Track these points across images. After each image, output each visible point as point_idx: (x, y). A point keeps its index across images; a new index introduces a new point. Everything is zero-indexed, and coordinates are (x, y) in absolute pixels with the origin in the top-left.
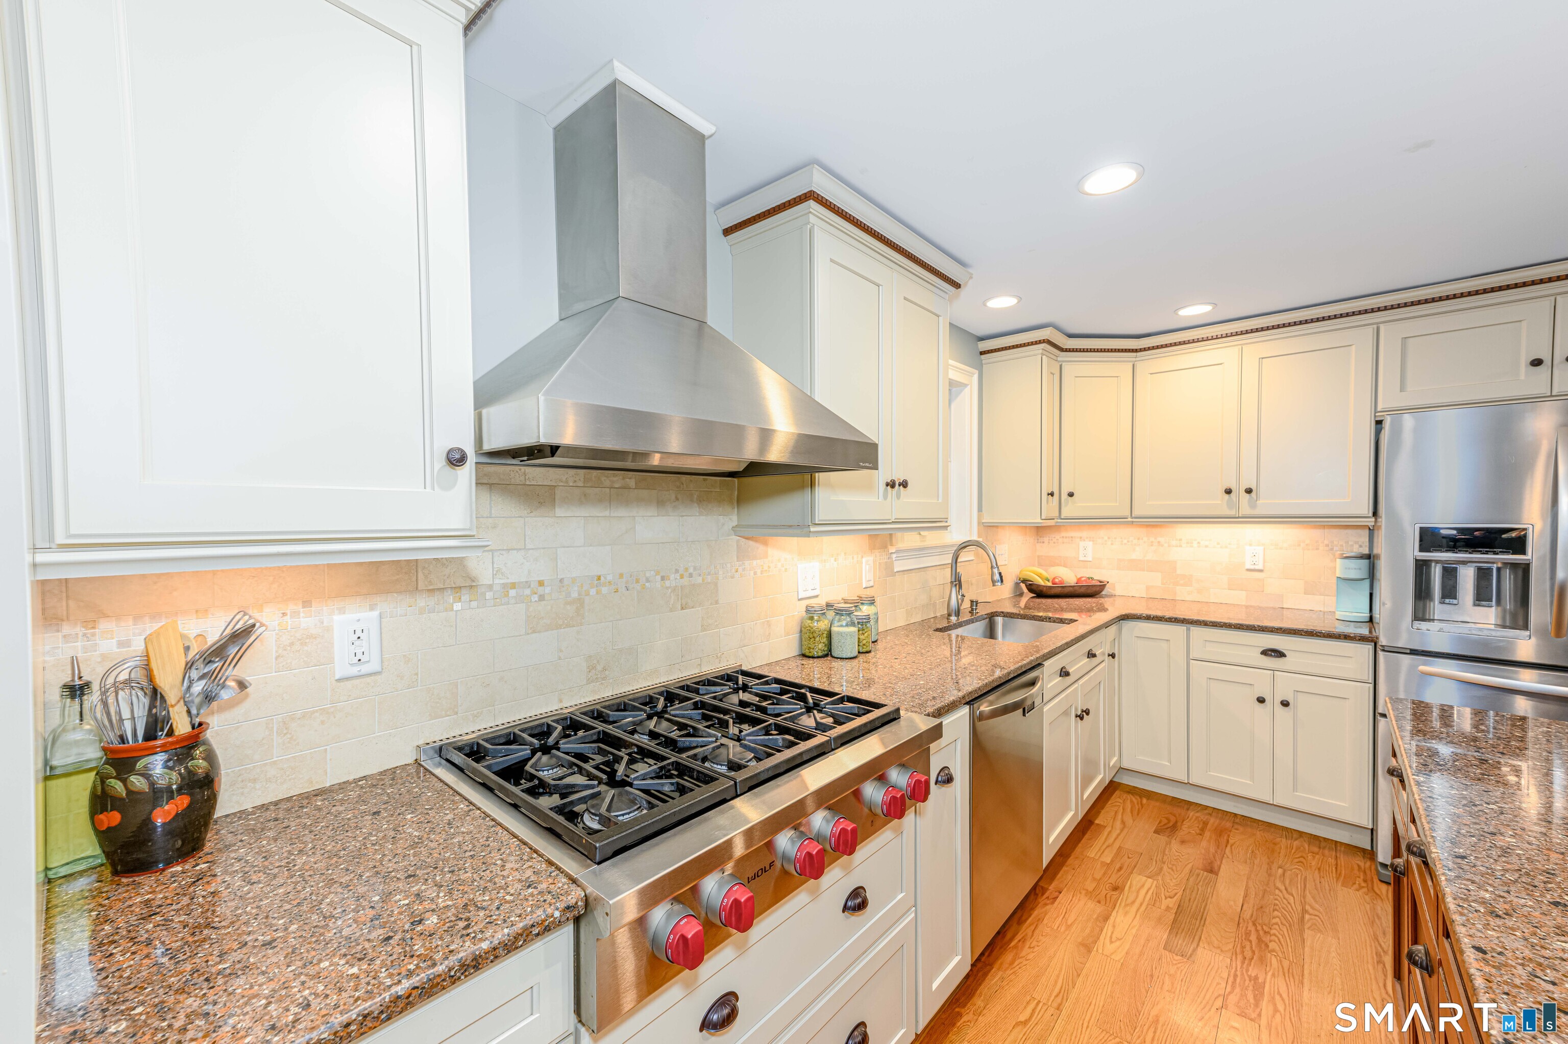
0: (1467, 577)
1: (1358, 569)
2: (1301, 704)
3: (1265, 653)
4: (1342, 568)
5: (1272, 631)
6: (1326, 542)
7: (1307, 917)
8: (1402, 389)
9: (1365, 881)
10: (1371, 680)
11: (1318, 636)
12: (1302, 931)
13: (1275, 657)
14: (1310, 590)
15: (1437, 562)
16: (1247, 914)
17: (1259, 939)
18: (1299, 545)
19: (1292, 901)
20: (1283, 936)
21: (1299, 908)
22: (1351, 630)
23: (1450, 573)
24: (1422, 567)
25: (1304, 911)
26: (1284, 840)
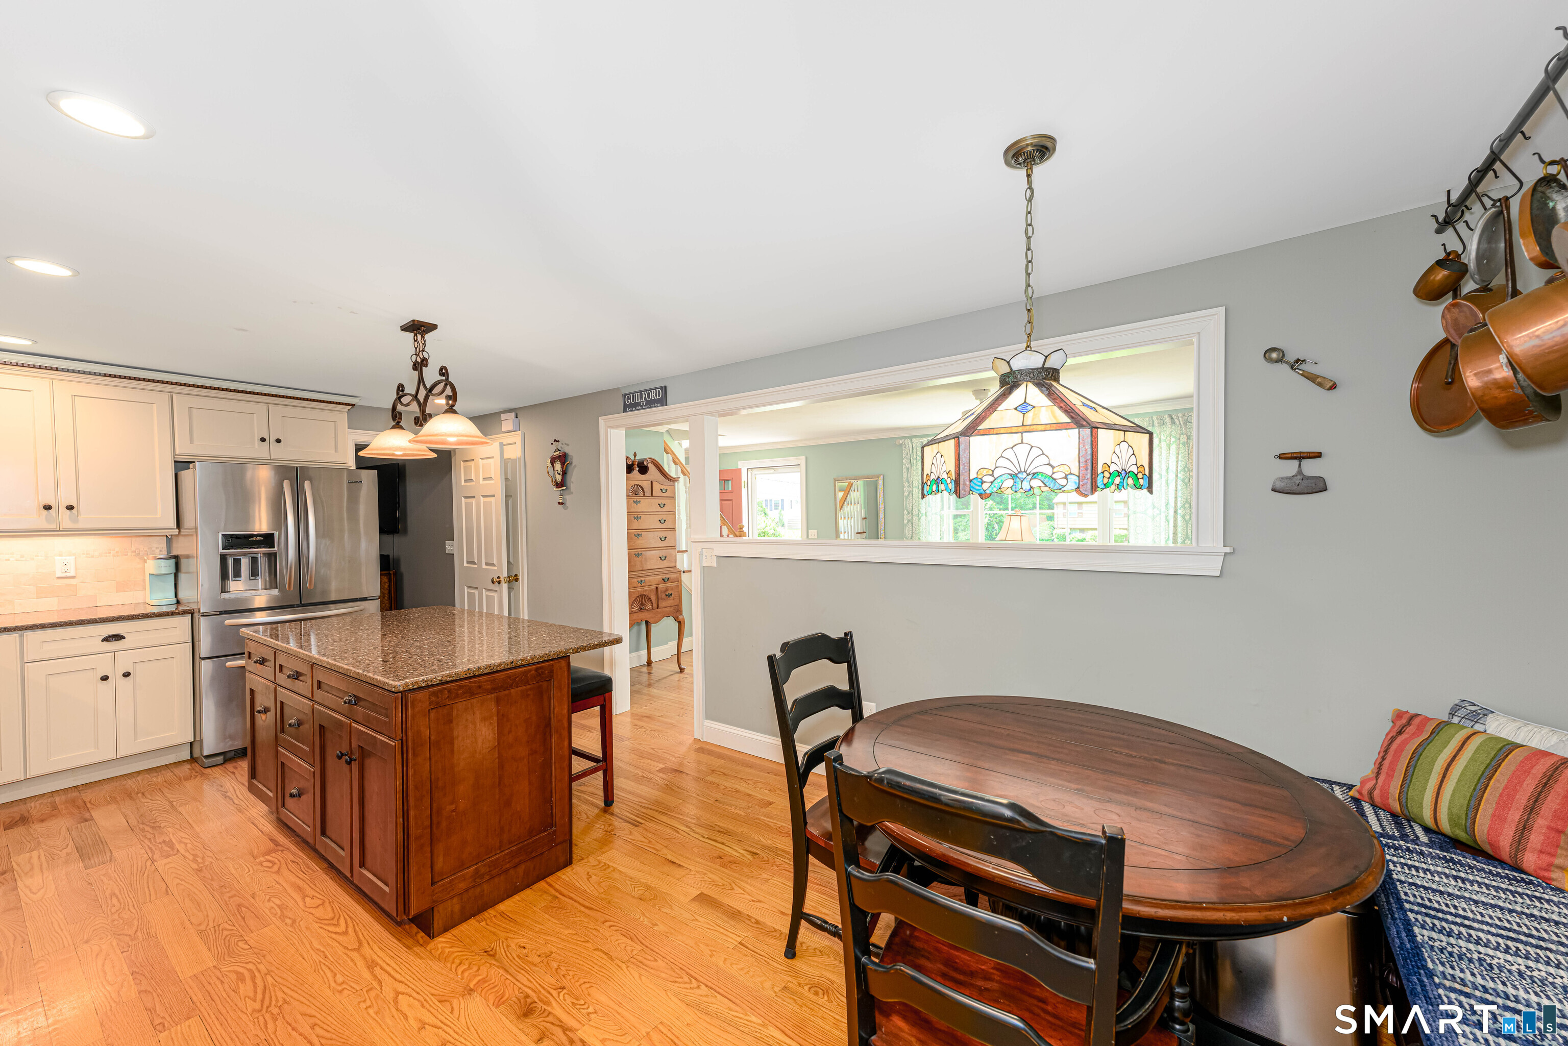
0: (245, 563)
1: (167, 567)
2: (137, 673)
3: (106, 639)
4: (152, 567)
5: (113, 621)
6: (133, 549)
7: (174, 803)
8: (191, 441)
9: (197, 772)
10: (190, 640)
11: (151, 617)
12: (176, 810)
13: (115, 640)
14: (121, 587)
15: (230, 555)
16: (133, 822)
17: (153, 828)
18: (110, 553)
19: (160, 802)
20: (166, 818)
21: (167, 803)
22: (165, 609)
23: (237, 562)
24: (223, 558)
25: (171, 802)
26: (129, 781)
